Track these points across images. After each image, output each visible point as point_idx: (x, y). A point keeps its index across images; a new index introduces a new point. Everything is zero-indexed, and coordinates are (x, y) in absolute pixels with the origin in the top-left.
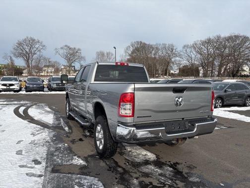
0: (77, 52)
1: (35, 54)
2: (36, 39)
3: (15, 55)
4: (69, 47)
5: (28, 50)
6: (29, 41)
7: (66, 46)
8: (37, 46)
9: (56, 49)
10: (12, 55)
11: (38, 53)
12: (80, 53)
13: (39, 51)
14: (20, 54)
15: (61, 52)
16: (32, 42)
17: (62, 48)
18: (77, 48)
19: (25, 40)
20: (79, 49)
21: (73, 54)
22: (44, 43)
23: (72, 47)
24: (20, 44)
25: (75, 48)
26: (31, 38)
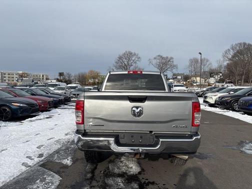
0: (169, 61)
1: (132, 65)
2: (133, 52)
3: (116, 67)
4: (161, 57)
5: (126, 63)
6: (128, 55)
7: (159, 56)
8: (133, 59)
9: (150, 59)
10: (114, 68)
11: (134, 64)
12: (173, 61)
13: (135, 62)
14: (120, 66)
15: (154, 62)
16: (129, 55)
17: (155, 58)
18: (169, 57)
19: (125, 54)
20: (172, 58)
21: (165, 64)
22: (139, 56)
23: (164, 56)
24: (120, 58)
25: (167, 58)
26: (129, 52)
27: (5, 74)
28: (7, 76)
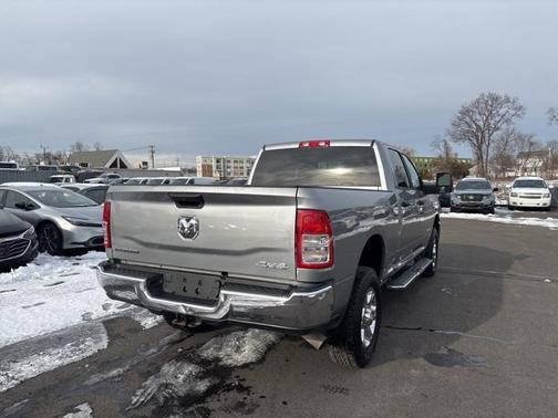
1: (496, 129)
2: (501, 93)
3: (453, 136)
6: (486, 102)
8: (502, 111)
9: (551, 110)
10: (448, 138)
11: (504, 126)
13: (508, 121)
14: (465, 133)
16: (491, 103)
19: (478, 101)
22: (521, 102)
24: (466, 112)
26: (490, 95)
27: (229, 162)
28: (232, 164)
